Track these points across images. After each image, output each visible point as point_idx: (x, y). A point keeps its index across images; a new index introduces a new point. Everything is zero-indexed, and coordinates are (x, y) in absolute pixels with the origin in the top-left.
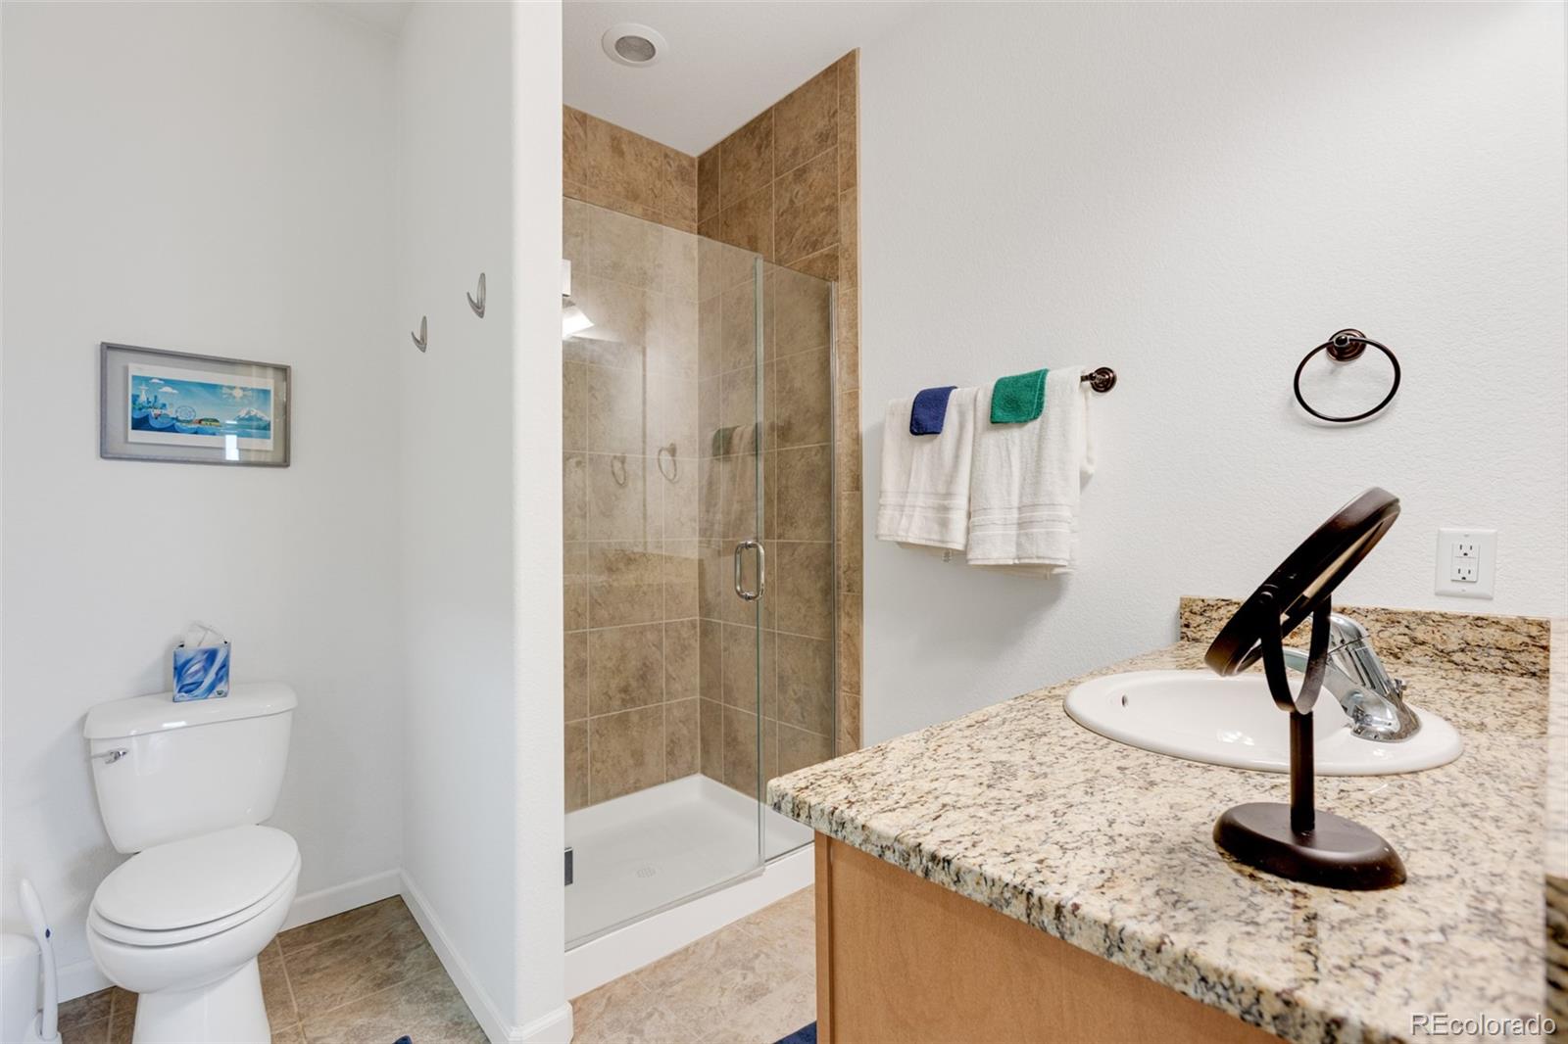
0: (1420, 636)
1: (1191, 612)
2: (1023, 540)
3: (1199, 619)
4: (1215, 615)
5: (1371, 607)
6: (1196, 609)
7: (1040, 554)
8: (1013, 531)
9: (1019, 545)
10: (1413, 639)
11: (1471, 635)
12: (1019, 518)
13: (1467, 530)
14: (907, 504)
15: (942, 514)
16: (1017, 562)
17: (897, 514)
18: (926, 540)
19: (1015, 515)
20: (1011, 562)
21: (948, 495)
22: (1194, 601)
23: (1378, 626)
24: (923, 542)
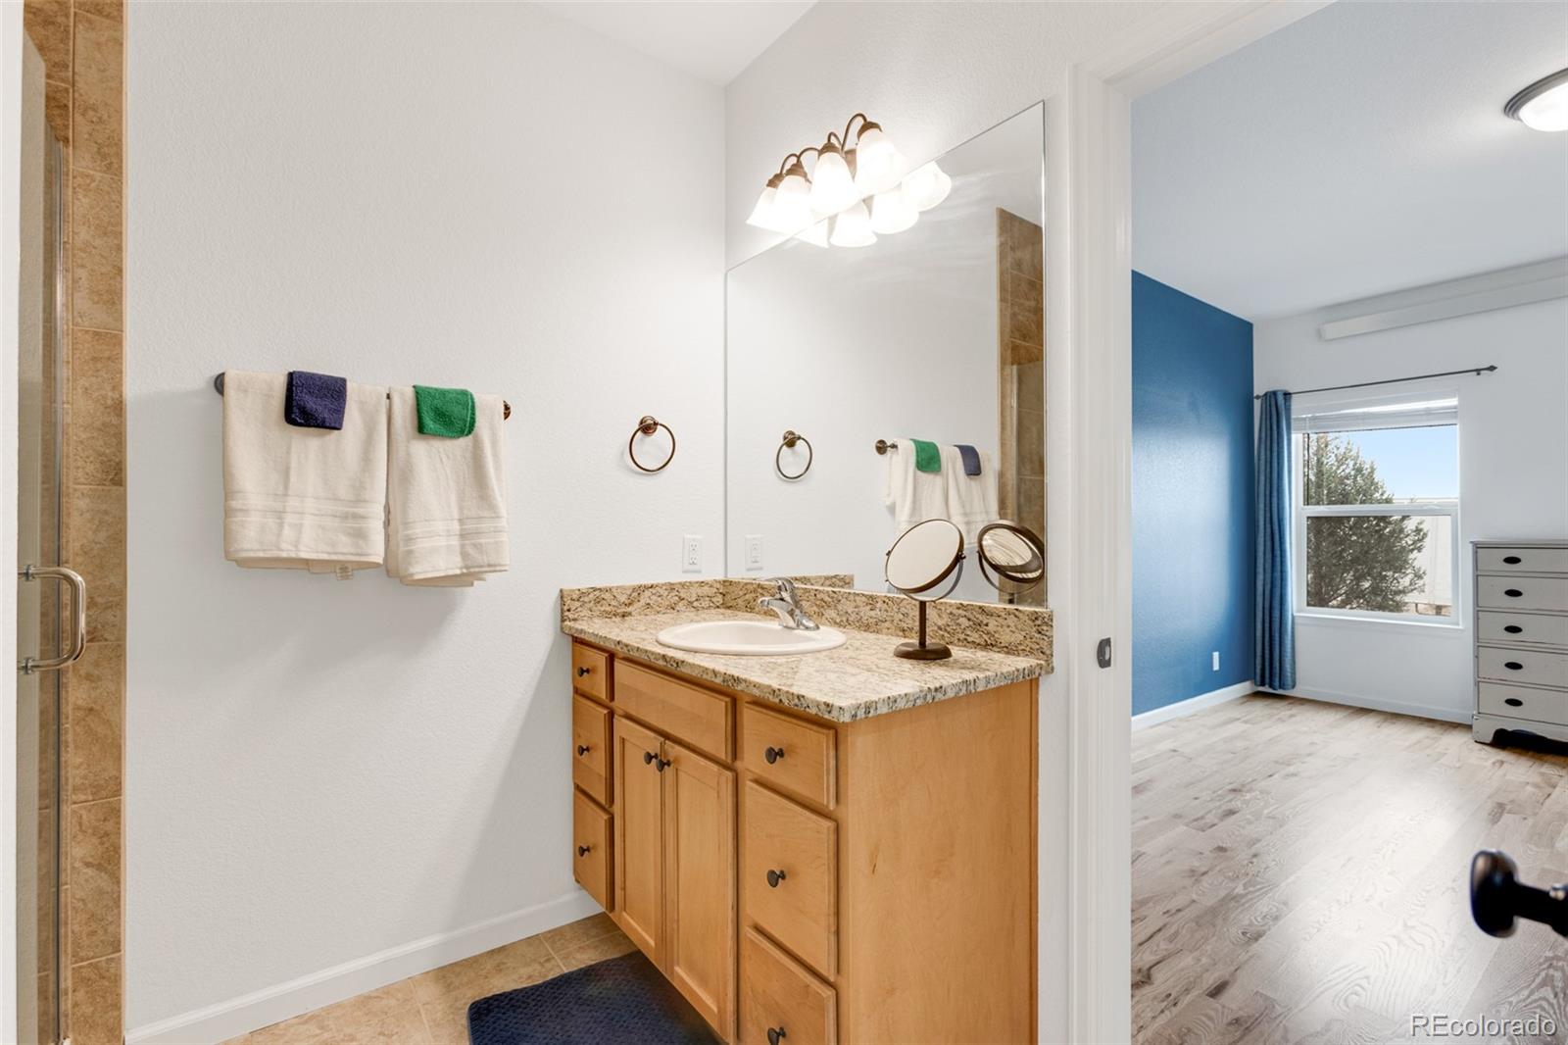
0: (683, 595)
1: (572, 599)
2: (471, 550)
3: (577, 604)
4: (586, 599)
5: (663, 582)
6: (575, 597)
7: (492, 562)
8: (455, 542)
9: (464, 555)
10: (680, 597)
11: (700, 591)
12: (462, 529)
13: (694, 537)
14: (288, 509)
15: (353, 523)
16: (465, 571)
17: (271, 522)
18: (329, 553)
19: (456, 526)
20: (458, 572)
21: (359, 500)
22: (574, 591)
23: (666, 593)
24: (325, 557)
